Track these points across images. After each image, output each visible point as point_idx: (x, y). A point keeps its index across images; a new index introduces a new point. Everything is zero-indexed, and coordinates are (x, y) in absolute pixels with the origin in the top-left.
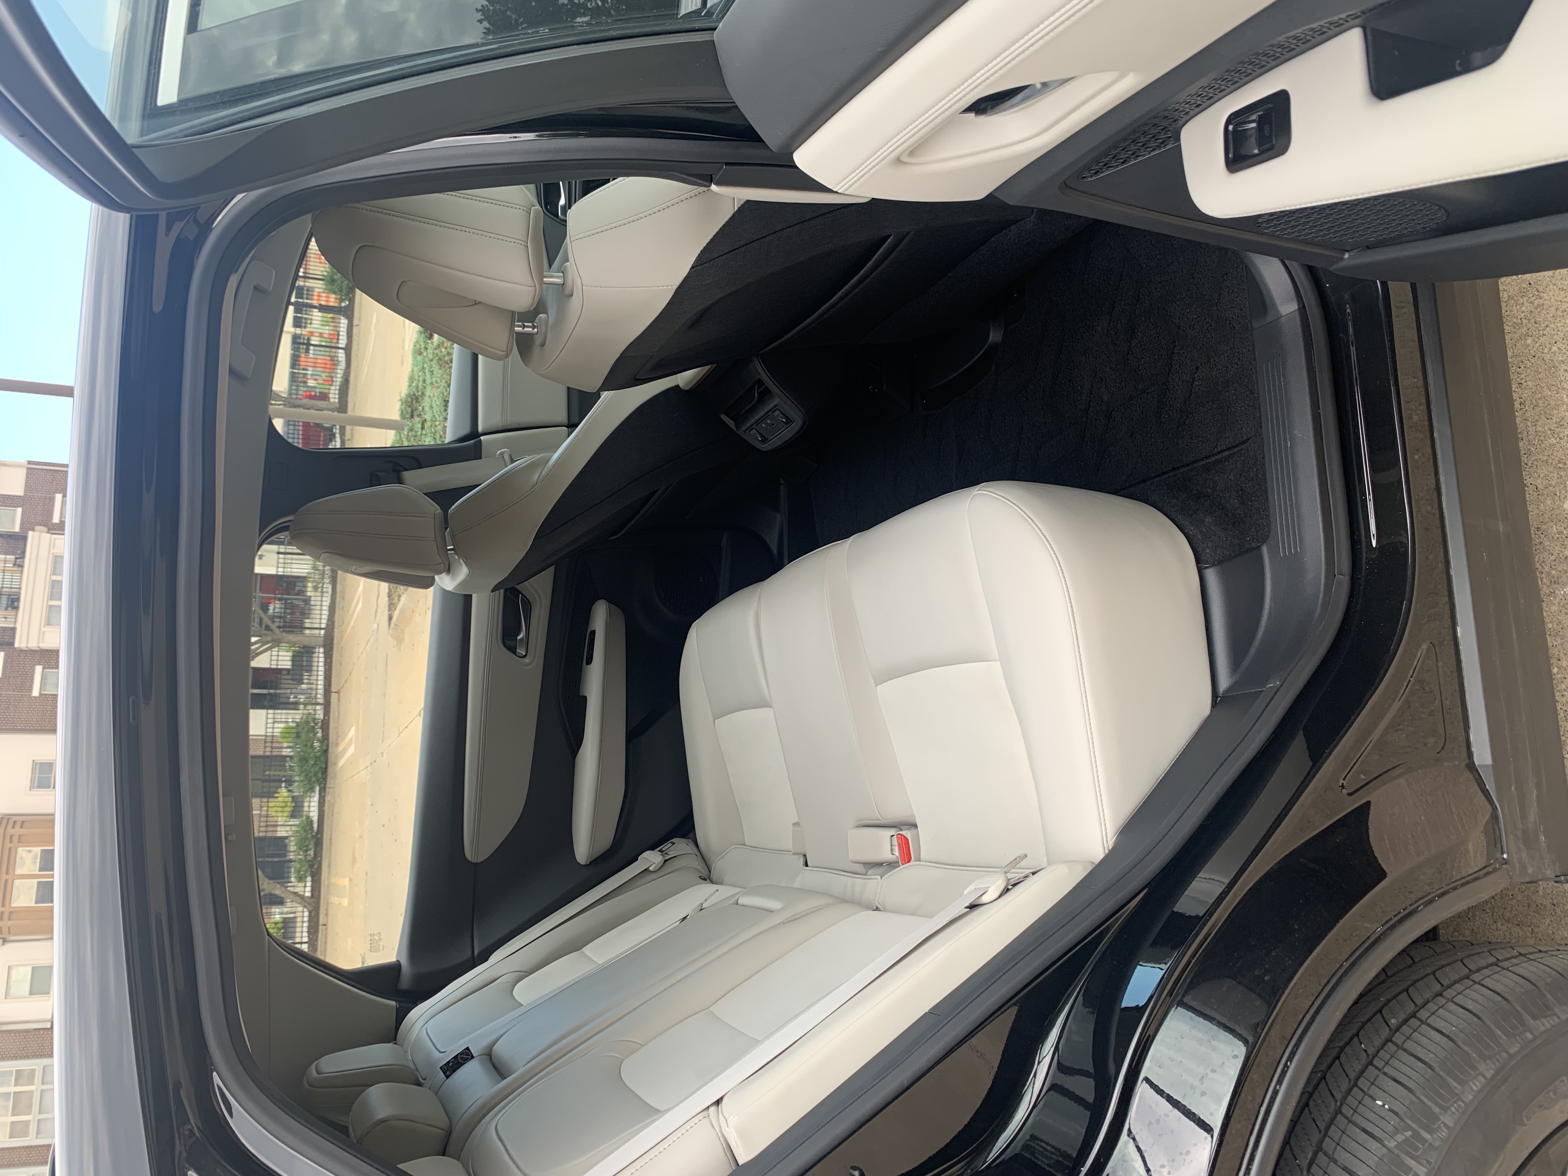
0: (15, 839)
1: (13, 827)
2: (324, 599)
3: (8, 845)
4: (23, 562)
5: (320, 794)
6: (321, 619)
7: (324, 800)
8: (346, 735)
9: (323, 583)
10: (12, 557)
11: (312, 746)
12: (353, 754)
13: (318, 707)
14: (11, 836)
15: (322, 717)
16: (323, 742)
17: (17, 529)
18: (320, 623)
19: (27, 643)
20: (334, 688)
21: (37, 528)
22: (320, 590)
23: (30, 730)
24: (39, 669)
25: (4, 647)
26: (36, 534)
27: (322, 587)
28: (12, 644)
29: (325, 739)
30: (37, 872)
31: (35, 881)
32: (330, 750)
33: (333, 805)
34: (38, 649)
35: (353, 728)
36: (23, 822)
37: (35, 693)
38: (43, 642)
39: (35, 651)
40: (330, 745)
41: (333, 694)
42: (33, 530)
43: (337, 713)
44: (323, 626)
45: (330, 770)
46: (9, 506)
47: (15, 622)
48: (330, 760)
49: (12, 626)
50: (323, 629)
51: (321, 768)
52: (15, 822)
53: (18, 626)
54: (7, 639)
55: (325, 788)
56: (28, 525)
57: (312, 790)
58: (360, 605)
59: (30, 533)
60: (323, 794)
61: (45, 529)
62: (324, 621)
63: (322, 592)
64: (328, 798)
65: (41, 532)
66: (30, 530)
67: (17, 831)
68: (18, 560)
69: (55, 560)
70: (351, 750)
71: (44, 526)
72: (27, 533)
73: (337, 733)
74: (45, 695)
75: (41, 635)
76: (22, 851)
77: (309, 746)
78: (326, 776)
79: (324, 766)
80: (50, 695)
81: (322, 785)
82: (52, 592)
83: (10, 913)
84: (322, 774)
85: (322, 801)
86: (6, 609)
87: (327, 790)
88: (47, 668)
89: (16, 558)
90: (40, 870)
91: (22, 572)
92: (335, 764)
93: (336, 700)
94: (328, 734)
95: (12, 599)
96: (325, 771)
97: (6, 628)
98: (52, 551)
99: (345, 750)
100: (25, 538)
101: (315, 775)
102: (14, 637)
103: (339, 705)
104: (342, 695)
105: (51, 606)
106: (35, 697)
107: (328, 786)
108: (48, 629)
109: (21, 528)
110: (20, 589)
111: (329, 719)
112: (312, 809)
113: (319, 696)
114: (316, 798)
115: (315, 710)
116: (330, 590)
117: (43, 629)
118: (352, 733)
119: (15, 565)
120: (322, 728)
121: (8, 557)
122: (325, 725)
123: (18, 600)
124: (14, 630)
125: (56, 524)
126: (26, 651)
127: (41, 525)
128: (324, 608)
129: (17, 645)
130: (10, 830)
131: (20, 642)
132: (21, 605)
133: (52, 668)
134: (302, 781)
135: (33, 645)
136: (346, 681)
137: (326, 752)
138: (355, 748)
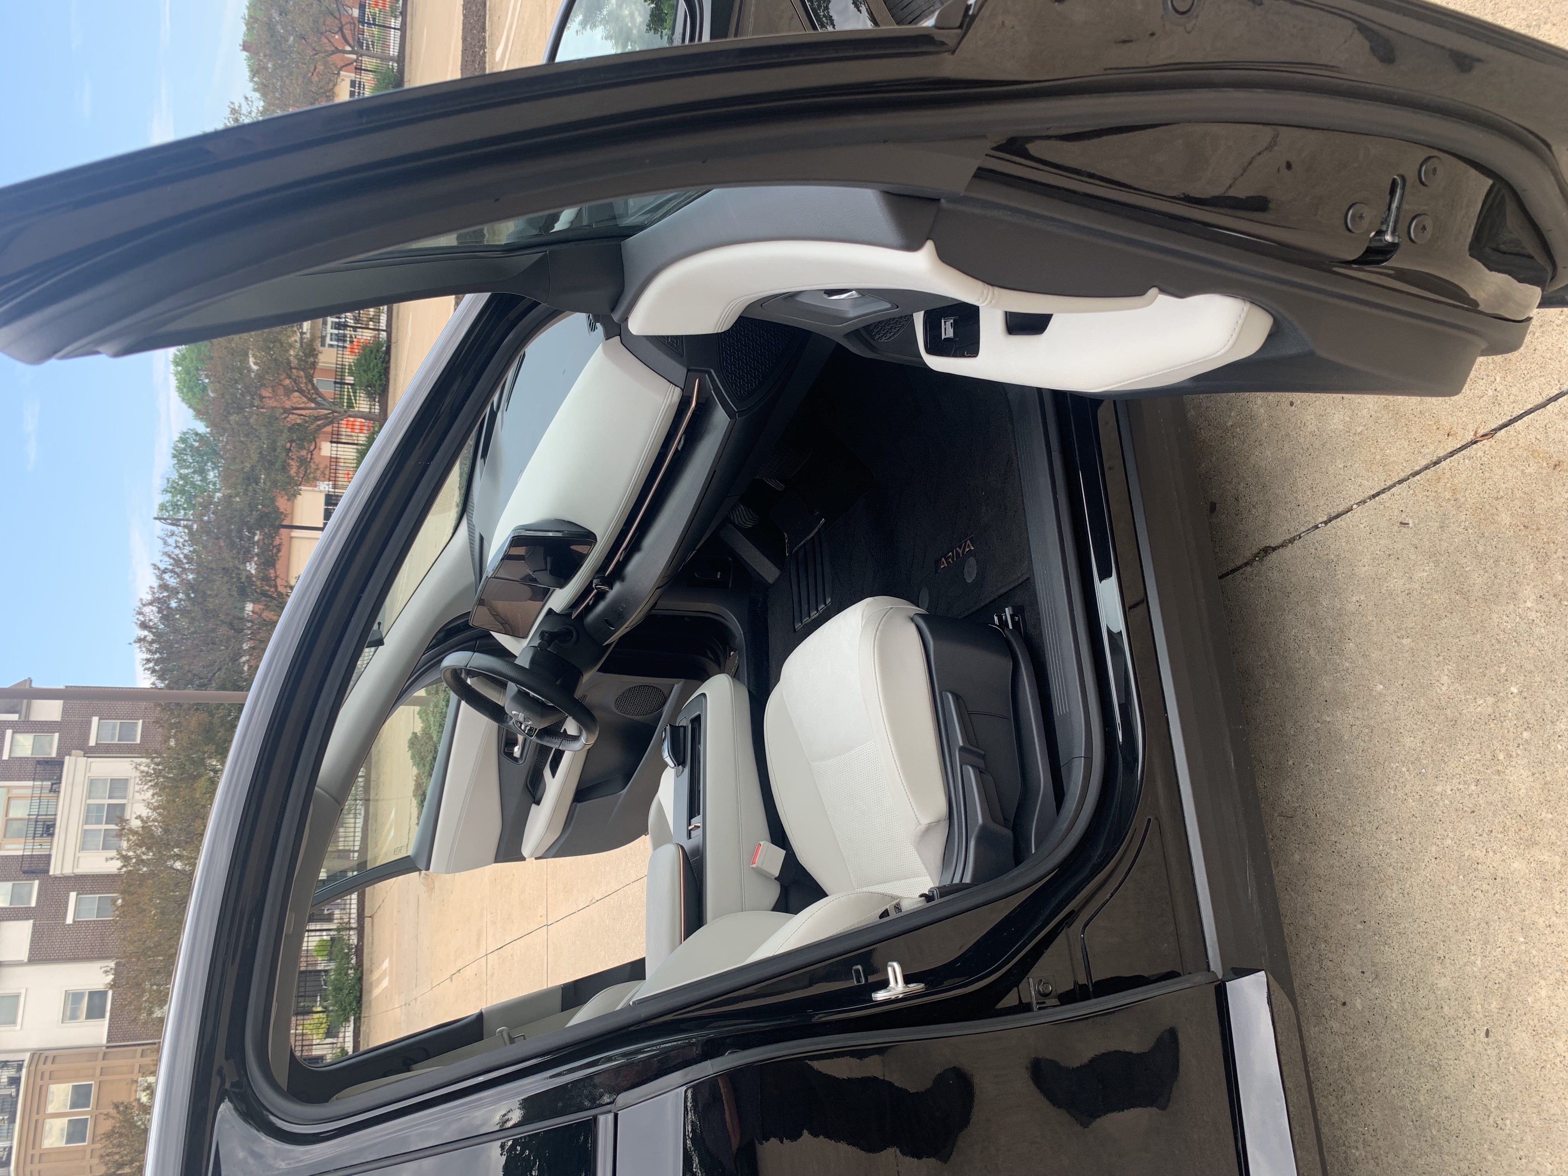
0: (47, 1075)
1: (44, 1063)
2: (358, 821)
3: (39, 1082)
4: (59, 787)
5: (355, 1023)
6: (354, 841)
7: (359, 1030)
8: (380, 965)
9: (357, 805)
10: (48, 784)
11: (346, 974)
12: (386, 987)
13: (352, 932)
14: (42, 1073)
15: (355, 942)
16: (358, 969)
17: (54, 754)
18: (354, 846)
19: (62, 871)
20: (367, 913)
21: (73, 752)
22: (353, 811)
23: (62, 959)
24: (73, 895)
25: (39, 875)
26: (73, 758)
27: (356, 809)
28: (48, 872)
29: (359, 966)
30: (68, 1110)
31: (65, 1120)
32: (364, 977)
33: (369, 1035)
34: (72, 875)
35: (388, 960)
36: (54, 1057)
37: (69, 920)
38: (77, 868)
39: (69, 877)
40: (365, 972)
41: (366, 919)
42: (70, 755)
43: (371, 939)
44: (357, 848)
45: (364, 999)
46: (46, 732)
47: (51, 849)
48: (364, 987)
49: (48, 853)
50: (356, 851)
51: (355, 997)
52: (46, 1057)
53: (54, 853)
54: (41, 866)
55: (360, 1018)
56: (64, 750)
57: (347, 1020)
58: (392, 833)
59: (67, 758)
60: (358, 1024)
61: (82, 753)
62: (358, 843)
63: (355, 814)
64: (363, 1029)
65: (77, 756)
66: (67, 755)
67: (49, 1067)
68: (54, 786)
69: (91, 783)
70: (385, 983)
71: (80, 749)
72: (64, 758)
73: (371, 959)
74: (79, 922)
75: (76, 861)
76: (54, 1088)
77: (343, 974)
78: (361, 1005)
79: (358, 994)
80: (83, 921)
81: (357, 1015)
82: (87, 816)
83: (41, 1155)
84: (357, 1003)
85: (357, 1031)
86: (42, 836)
87: (362, 1019)
88: (81, 894)
89: (52, 784)
90: (72, 1107)
91: (58, 797)
92: (370, 992)
93: (370, 925)
94: (362, 960)
95: (48, 826)
96: (359, 1000)
97: (41, 855)
98: (88, 774)
99: (379, 980)
100: (62, 764)
101: (350, 1004)
102: (48, 864)
103: (372, 930)
104: (375, 920)
105: (86, 831)
106: (69, 925)
107: (362, 1016)
108: (83, 854)
109: (58, 753)
110: (56, 815)
111: (363, 945)
112: (347, 1039)
113: (352, 921)
114: (351, 1028)
115: (350, 935)
116: (363, 812)
117: (78, 855)
118: (386, 964)
119: (51, 791)
120: (356, 954)
121: (45, 783)
122: (359, 950)
123: (54, 826)
124: (49, 856)
125: (92, 747)
126: (60, 878)
127: (77, 749)
128: (357, 830)
129: (51, 873)
130: (41, 1067)
131: (55, 870)
132: (57, 831)
133: (85, 894)
134: (337, 1011)
135: (68, 871)
136: (379, 907)
137: (360, 979)
138: (390, 981)
